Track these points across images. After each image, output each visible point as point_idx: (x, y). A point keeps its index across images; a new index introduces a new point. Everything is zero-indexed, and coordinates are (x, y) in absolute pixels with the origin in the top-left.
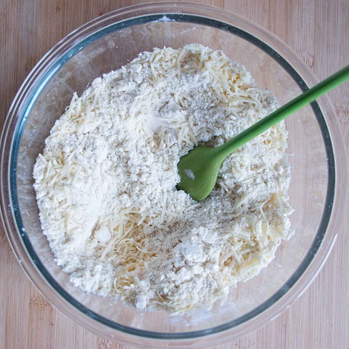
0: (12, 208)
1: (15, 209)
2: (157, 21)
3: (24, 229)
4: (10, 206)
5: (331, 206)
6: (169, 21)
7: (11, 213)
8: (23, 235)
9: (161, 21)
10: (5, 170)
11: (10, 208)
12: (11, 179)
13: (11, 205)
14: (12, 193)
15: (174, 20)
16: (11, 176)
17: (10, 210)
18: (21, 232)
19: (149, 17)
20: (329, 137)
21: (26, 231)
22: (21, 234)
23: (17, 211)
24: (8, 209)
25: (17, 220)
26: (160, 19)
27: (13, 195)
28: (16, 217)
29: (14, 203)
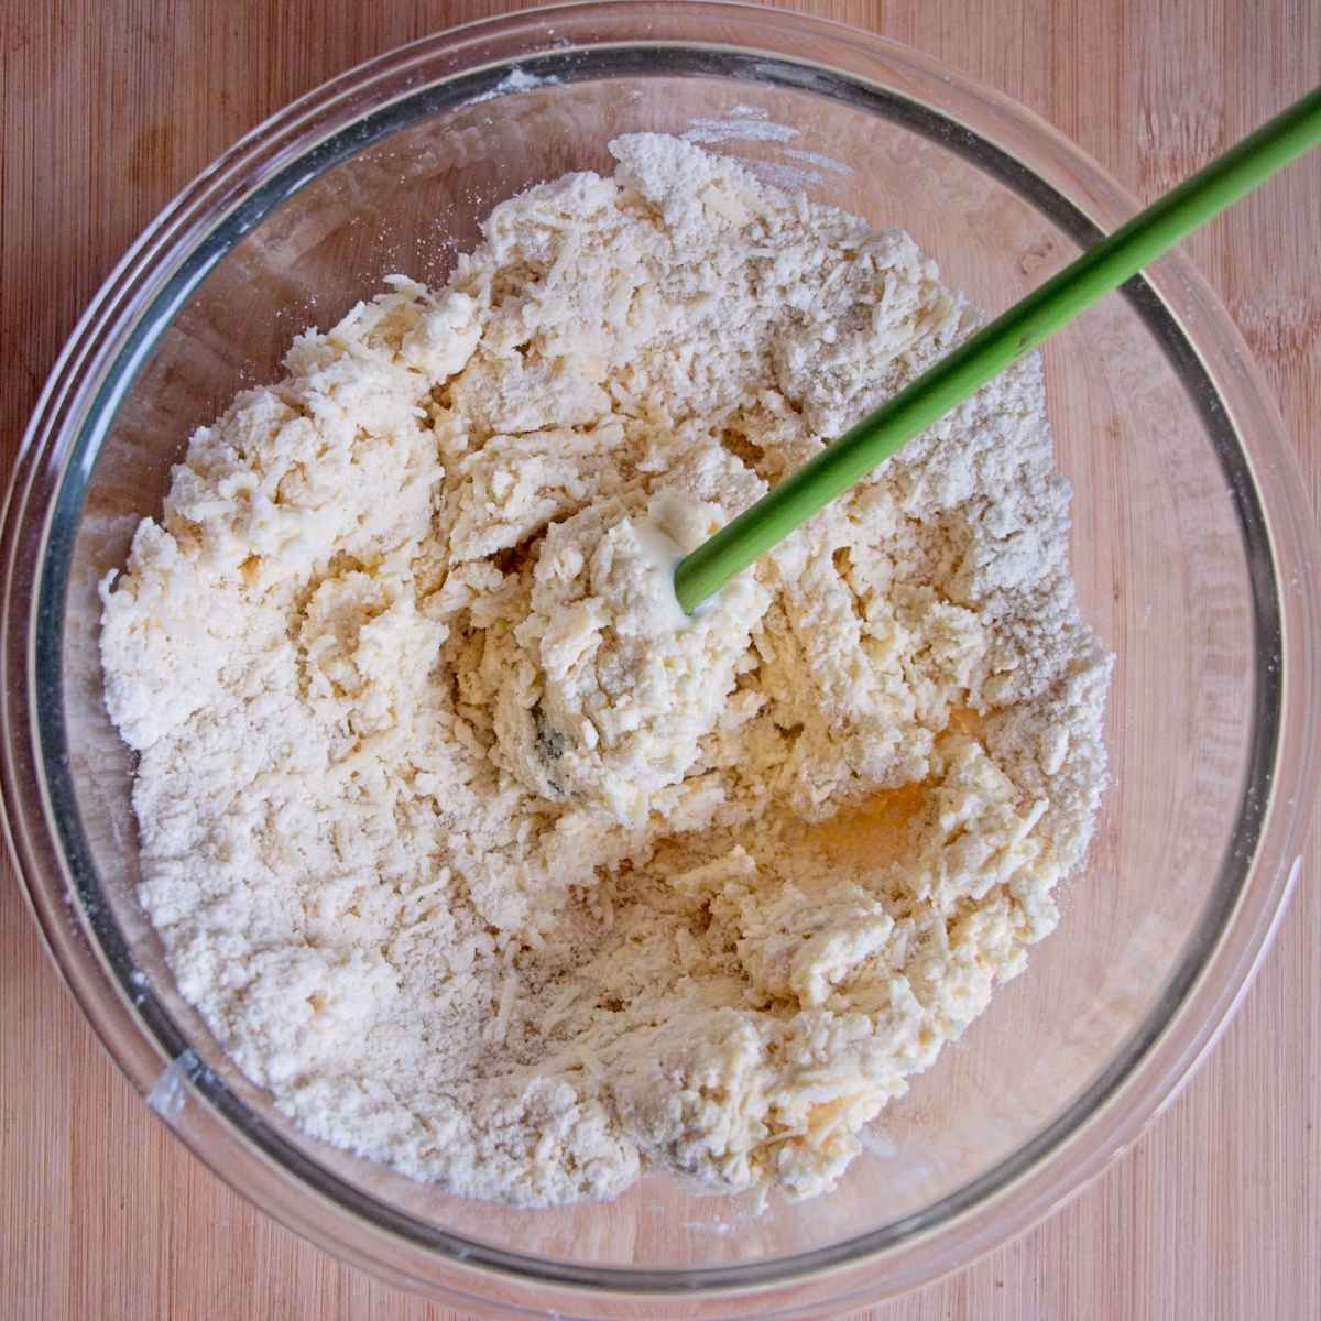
0: (80, 907)
1: (91, 907)
2: (490, 95)
3: (139, 978)
4: (68, 899)
5: (1278, 665)
6: (537, 86)
7: (79, 926)
8: (141, 999)
9: (507, 92)
10: (22, 766)
11: (71, 907)
12: (55, 796)
13: (73, 894)
14: (69, 850)
15: (553, 79)
16: (52, 787)
17: (74, 914)
18: (133, 989)
19: (458, 83)
20: (1221, 408)
21: (148, 982)
22: (133, 998)
23: (101, 912)
24: (68, 910)
25: (107, 949)
26: (500, 86)
27: (74, 857)
28: (102, 938)
29: (82, 886)
